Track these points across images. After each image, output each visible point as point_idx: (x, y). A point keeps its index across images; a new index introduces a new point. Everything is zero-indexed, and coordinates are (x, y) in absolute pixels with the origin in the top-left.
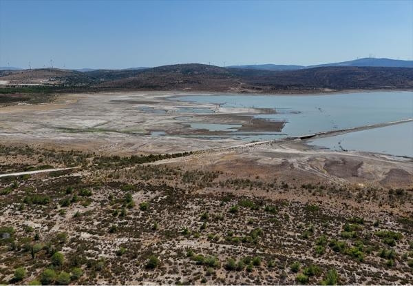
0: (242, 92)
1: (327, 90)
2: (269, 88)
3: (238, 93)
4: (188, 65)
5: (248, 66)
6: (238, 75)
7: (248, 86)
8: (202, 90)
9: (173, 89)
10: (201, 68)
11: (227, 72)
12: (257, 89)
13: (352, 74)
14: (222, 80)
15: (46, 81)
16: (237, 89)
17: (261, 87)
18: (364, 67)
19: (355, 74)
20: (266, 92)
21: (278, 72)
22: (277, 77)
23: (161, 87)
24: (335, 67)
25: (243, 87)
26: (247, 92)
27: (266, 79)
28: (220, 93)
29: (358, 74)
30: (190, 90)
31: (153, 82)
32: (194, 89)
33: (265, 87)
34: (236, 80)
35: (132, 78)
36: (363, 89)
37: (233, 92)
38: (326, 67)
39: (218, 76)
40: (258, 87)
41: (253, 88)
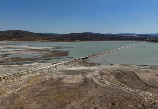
0: (43, 41)
1: (78, 41)
2: (55, 40)
7: (46, 39)
11: (35, 34)
12: (50, 40)
14: (33, 37)
16: (40, 40)
20: (53, 41)
25: (43, 39)
29: (86, 36)
34: (40, 37)
36: (90, 40)
41: (48, 40)
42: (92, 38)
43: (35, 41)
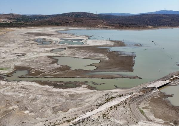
0: (104, 28)
1: (149, 27)
2: (118, 25)
3: (102, 28)
4: (78, 13)
5: (108, 14)
6: (102, 18)
7: (107, 24)
8: (83, 26)
9: (68, 25)
10: (84, 14)
11: (97, 16)
12: (112, 26)
13: (161, 18)
14: (94, 21)
15: (5, 20)
16: (101, 26)
17: (114, 25)
18: (167, 14)
19: (163, 18)
20: (117, 28)
21: (122, 17)
22: (122, 19)
23: (62, 24)
24: (152, 14)
25: (105, 25)
26: (106, 28)
27: (117, 20)
28: (92, 28)
29: (164, 18)
30: (76, 26)
31: (58, 21)
32: (78, 26)
33: (116, 25)
34: (101, 21)
35: (48, 19)
36: (168, 26)
37: (99, 27)
38: (147, 14)
39: (93, 18)
40: (113, 25)
41: (110, 25)
42: (173, 23)
43: (95, 27)
